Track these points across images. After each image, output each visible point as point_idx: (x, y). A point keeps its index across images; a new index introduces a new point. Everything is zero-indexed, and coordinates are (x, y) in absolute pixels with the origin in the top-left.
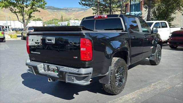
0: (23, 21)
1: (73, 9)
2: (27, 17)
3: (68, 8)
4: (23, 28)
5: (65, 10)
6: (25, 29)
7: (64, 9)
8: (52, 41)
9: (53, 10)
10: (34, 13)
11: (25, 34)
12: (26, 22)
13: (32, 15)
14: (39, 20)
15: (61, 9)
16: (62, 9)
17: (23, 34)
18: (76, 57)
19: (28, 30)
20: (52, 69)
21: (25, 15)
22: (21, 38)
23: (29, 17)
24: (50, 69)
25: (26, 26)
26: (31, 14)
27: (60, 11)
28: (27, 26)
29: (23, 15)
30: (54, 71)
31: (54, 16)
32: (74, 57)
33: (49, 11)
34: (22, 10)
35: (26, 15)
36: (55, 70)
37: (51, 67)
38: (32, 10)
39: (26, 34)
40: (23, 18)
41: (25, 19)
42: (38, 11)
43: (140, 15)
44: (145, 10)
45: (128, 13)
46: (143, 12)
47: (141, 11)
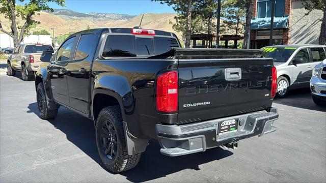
0: (13, 32)
1: (107, 16)
2: (21, 22)
3: (98, 14)
4: (13, 46)
5: (93, 16)
6: (16, 51)
7: (90, 16)
9: (71, 17)
10: (39, 14)
11: (17, 61)
12: (19, 34)
13: (34, 18)
14: (45, 33)
15: (85, 16)
16: (88, 16)
17: (12, 63)
18: (268, 95)
19: (25, 52)
20: (227, 127)
21: (17, 17)
22: (6, 69)
23: (28, 22)
25: (19, 44)
26: (33, 15)
27: (82, 19)
28: (21, 43)
29: (12, 18)
30: (229, 129)
31: (72, 28)
33: (63, 18)
34: (9, 5)
35: (20, 17)
37: (225, 124)
38: (34, 6)
39: (20, 62)
40: (12, 24)
41: (17, 26)
42: (48, 9)
43: (284, 26)
44: (306, 11)
45: (255, 19)
46: (290, 17)
47: (287, 16)
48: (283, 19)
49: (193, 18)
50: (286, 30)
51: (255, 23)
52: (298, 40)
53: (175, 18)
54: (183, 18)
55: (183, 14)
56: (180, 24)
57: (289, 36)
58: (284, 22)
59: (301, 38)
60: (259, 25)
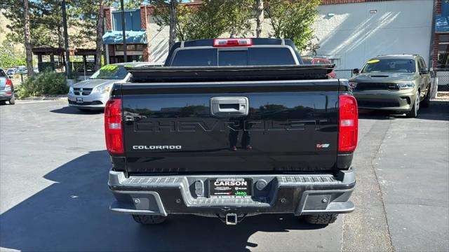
8: (241, 108)
18: (326, 146)
20: (228, 188)
24: (218, 188)
30: (232, 191)
32: (318, 146)
36: (237, 188)
37: (222, 183)
43: (142, 40)
44: (159, 27)
45: (111, 32)
46: (148, 32)
47: (144, 31)
48: (140, 33)
49: (33, 27)
50: (145, 46)
51: (112, 37)
52: (158, 57)
53: (8, 26)
54: (19, 27)
55: (18, 21)
56: (16, 34)
57: (149, 52)
58: (141, 36)
59: (161, 54)
60: (115, 39)
